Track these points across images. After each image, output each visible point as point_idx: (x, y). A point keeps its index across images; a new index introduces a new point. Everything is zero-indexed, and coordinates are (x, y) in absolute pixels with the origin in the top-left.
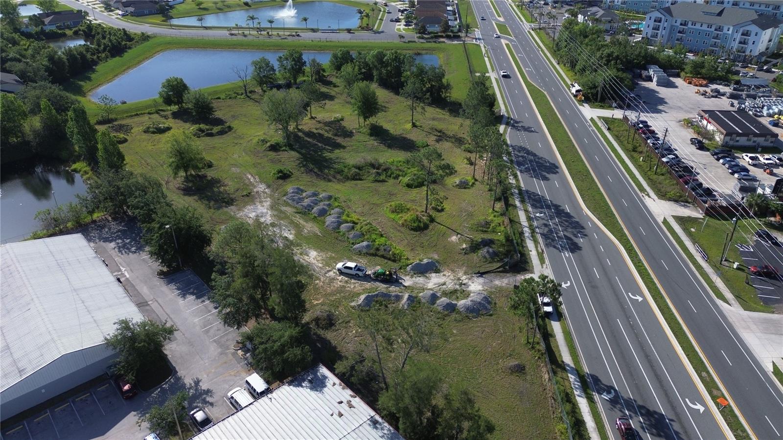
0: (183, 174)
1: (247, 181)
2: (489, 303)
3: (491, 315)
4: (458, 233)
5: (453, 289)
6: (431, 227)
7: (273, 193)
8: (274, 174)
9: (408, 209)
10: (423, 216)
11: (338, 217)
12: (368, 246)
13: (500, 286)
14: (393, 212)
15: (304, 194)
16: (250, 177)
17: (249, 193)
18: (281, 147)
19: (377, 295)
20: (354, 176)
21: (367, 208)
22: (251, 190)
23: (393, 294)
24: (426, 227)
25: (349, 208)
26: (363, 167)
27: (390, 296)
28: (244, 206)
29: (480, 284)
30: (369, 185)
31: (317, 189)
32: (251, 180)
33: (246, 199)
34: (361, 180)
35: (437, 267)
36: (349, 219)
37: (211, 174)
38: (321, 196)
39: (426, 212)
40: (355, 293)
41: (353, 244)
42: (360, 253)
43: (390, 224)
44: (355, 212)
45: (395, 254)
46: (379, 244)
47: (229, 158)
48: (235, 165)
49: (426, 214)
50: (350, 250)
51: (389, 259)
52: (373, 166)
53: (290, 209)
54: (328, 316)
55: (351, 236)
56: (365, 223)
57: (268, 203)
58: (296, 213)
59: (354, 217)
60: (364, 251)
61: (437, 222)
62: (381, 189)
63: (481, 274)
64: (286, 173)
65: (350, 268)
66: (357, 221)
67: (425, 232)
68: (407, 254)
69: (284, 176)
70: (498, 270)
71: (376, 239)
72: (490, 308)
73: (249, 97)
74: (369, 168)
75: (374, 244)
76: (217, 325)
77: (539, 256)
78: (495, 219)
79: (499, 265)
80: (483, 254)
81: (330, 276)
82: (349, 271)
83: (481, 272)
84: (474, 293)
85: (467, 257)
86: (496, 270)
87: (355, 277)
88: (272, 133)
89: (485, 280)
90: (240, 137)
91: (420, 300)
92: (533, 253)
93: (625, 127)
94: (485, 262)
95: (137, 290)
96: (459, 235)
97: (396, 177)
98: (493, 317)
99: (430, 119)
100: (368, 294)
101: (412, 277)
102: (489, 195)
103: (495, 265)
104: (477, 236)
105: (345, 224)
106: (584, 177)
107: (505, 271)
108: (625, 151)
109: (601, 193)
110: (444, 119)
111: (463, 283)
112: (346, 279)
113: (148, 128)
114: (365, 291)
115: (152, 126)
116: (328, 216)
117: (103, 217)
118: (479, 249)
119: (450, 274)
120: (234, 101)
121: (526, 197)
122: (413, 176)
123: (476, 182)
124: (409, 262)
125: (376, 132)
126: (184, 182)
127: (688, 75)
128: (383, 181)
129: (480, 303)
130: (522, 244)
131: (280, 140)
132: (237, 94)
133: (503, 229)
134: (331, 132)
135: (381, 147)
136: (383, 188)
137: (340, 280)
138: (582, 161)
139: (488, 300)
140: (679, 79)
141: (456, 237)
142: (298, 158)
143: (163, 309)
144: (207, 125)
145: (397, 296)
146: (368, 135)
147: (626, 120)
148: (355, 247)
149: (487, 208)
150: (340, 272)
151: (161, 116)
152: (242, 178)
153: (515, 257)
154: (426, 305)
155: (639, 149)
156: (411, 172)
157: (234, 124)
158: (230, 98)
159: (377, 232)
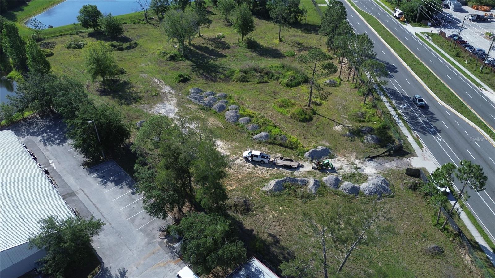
0: (102, 79)
1: (154, 84)
2: (387, 184)
3: (393, 197)
4: (340, 124)
5: (350, 172)
6: (314, 119)
7: (177, 94)
8: (176, 78)
9: (293, 104)
10: (307, 109)
11: (236, 112)
12: (266, 136)
13: (392, 169)
14: (280, 107)
15: (204, 94)
16: (156, 81)
17: (157, 94)
18: (178, 58)
19: (285, 181)
20: (242, 79)
21: (258, 104)
22: (159, 91)
23: (299, 179)
24: (311, 119)
25: (243, 104)
26: (248, 71)
27: (296, 181)
28: (155, 104)
29: (372, 168)
30: (255, 86)
31: (213, 90)
32: (158, 84)
33: (156, 98)
34: (248, 82)
35: (330, 153)
36: (245, 113)
37: (122, 79)
38: (218, 95)
39: (309, 106)
40: (263, 179)
41: (252, 134)
42: (260, 142)
43: (280, 117)
44: (248, 108)
45: (291, 143)
46: (275, 134)
47: (137, 66)
48: (143, 72)
49: (309, 108)
50: (250, 140)
51: (287, 147)
52: (256, 70)
53: (193, 106)
54: (245, 201)
55: (250, 128)
56: (260, 116)
57: (175, 102)
58: (199, 109)
59: (250, 112)
60: (264, 140)
61: (318, 114)
62: (266, 89)
63: (371, 159)
64: (186, 78)
65: (256, 156)
66: (252, 115)
67: (311, 122)
68: (302, 143)
69: (184, 80)
70: (385, 154)
71: (272, 130)
72: (390, 190)
73: (148, 22)
74: (253, 72)
75: (271, 135)
76: (142, 213)
77: (416, 141)
78: (368, 110)
79: (386, 150)
80: (368, 141)
81: (238, 164)
82: (255, 159)
83: (371, 156)
84: (371, 176)
85: (354, 144)
86: (383, 155)
87: (261, 164)
88: (170, 46)
89: (376, 164)
90: (145, 51)
91: (324, 184)
92: (410, 139)
93: (443, 39)
94: (372, 147)
95: (64, 181)
96: (341, 125)
97: (277, 79)
98: (395, 198)
99: (292, 36)
100: (277, 180)
101: (311, 162)
102: (356, 91)
103: (382, 150)
104: (357, 125)
105: (243, 118)
106: (428, 76)
107: (391, 156)
108: (452, 56)
109: (447, 88)
110: (303, 36)
111: (358, 167)
112: (253, 166)
113: (70, 44)
114: (273, 177)
115: (73, 43)
116: (226, 111)
117: (33, 116)
118: (362, 136)
119: (343, 159)
120: (138, 25)
121: (387, 93)
122: (291, 77)
123: (342, 82)
124: (305, 149)
125: (253, 45)
126: (102, 85)
127: (474, 4)
128: (266, 82)
129: (381, 186)
130: (398, 132)
131: (177, 53)
132: (140, 20)
133: (377, 119)
134: (214, 46)
135: (259, 57)
136: (267, 87)
137: (247, 166)
138: (421, 63)
139: (386, 183)
140: (467, 7)
141: (339, 127)
142: (191, 66)
143: (89, 199)
144: (118, 42)
145: (303, 181)
146: (246, 48)
147: (442, 34)
148: (254, 137)
149: (358, 102)
150: (246, 159)
151: (80, 36)
152: (151, 82)
153: (397, 143)
154: (331, 188)
155: (462, 55)
156: (288, 75)
157: (139, 41)
158: (134, 23)
159: (271, 124)
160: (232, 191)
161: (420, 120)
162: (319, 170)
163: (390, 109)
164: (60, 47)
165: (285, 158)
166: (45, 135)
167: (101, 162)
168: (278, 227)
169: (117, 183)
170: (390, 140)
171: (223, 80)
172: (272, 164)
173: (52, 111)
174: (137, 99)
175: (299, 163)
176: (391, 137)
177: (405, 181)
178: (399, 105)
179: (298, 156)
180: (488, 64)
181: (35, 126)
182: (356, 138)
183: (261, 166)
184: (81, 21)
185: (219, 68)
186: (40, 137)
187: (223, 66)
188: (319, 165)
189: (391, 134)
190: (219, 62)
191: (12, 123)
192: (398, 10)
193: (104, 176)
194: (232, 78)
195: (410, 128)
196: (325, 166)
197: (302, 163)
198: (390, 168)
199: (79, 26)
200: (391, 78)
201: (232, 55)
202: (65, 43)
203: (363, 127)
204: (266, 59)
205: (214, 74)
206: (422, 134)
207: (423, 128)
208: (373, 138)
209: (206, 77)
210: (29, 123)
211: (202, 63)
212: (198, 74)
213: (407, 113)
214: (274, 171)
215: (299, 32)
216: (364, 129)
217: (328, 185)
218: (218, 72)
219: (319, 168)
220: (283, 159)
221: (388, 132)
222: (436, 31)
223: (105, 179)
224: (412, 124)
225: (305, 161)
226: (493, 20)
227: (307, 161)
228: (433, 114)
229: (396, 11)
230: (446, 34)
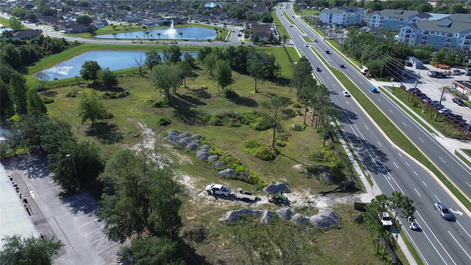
0: (91, 122)
1: (138, 127)
2: (335, 217)
3: (339, 228)
4: (299, 163)
5: (303, 206)
6: (277, 158)
7: (157, 135)
8: (158, 122)
9: (259, 145)
10: (271, 149)
11: (206, 151)
12: (230, 172)
13: (342, 204)
14: (248, 147)
15: (180, 135)
16: (140, 124)
17: (139, 135)
18: (163, 105)
19: (241, 212)
20: (217, 123)
21: (228, 144)
22: (140, 133)
23: (255, 210)
24: (274, 158)
25: (214, 144)
26: (223, 117)
27: (252, 212)
28: (135, 144)
29: (324, 202)
30: (228, 129)
31: (190, 132)
32: (141, 126)
33: (137, 139)
34: (222, 125)
35: (287, 188)
36: (215, 152)
37: (110, 122)
38: (193, 136)
39: (273, 146)
40: (222, 210)
41: (218, 170)
42: (224, 178)
43: (246, 156)
44: (219, 147)
45: (252, 178)
46: (239, 171)
47: (126, 112)
48: (130, 117)
49: (273, 148)
50: (216, 175)
51: (248, 182)
52: (230, 116)
53: (169, 146)
55: (217, 164)
56: (227, 155)
57: (153, 142)
58: (174, 148)
59: (219, 151)
60: (228, 176)
61: (281, 154)
62: (237, 131)
63: (324, 194)
64: (167, 121)
65: (218, 189)
66: (221, 154)
67: (273, 161)
68: (262, 178)
69: (165, 123)
70: (337, 190)
71: (236, 167)
72: (337, 222)
73: (142, 76)
74: (228, 117)
75: (235, 171)
76: (104, 238)
77: (367, 179)
78: (326, 152)
79: (338, 186)
80: (323, 178)
81: (200, 196)
82: (217, 192)
83: (323, 192)
84: (322, 209)
85: (310, 181)
86: (336, 191)
87: (221, 197)
88: (158, 96)
89: (328, 199)
90: (135, 99)
91: (277, 215)
92: (363, 178)
93: (403, 92)
94: (326, 184)
95: (39, 209)
96: (301, 164)
97: (248, 124)
98: (341, 230)
99: (267, 88)
100: (233, 211)
101: (268, 196)
102: (318, 136)
103: (335, 187)
104: (315, 164)
105: (212, 156)
106: (385, 123)
107: (343, 191)
108: (410, 106)
109: (401, 134)
110: (277, 88)
111: (311, 201)
112: (214, 198)
113: (70, 93)
114: (230, 208)
115: (73, 92)
116: (198, 150)
117: (24, 152)
118: (318, 174)
119: (298, 194)
120: (133, 78)
121: (346, 137)
122: (260, 122)
123: (307, 127)
124: (264, 184)
125: (231, 96)
126: (91, 127)
127: (435, 62)
128: (238, 126)
129: (329, 218)
130: (351, 170)
131: (163, 101)
132: (135, 74)
133: (334, 159)
134: (197, 95)
135: (236, 105)
136: (238, 131)
137: (209, 199)
138: (381, 112)
139: (334, 215)
140: (429, 65)
141: (298, 165)
142: (173, 112)
143: (58, 225)
144: (112, 92)
145: (258, 212)
146: (225, 97)
147: (403, 88)
148: (220, 173)
149: (319, 144)
150: (209, 192)
151: (80, 87)
152: (135, 125)
153: (349, 180)
154: (283, 220)
155: (419, 105)
156: (258, 120)
157: (131, 91)
158: (130, 76)
159: (237, 162)
160: (191, 220)
161: (373, 160)
162: (274, 203)
163: (347, 151)
164: (61, 95)
165: (245, 192)
166: (31, 169)
167: (76, 193)
168: (229, 254)
169: (86, 212)
170: (343, 177)
171: (200, 124)
172: (232, 197)
173: (41, 149)
174: (120, 139)
175: (258, 196)
176: (344, 175)
177: (353, 215)
178: (356, 148)
179: (257, 190)
180: (443, 113)
181: (24, 161)
182: (313, 175)
183: (222, 199)
184: (83, 75)
185: (199, 113)
186: (26, 170)
187: (202, 112)
188: (275, 198)
189: (345, 173)
190: (198, 108)
191: (4, 159)
192: (364, 67)
193: (76, 206)
194: (208, 123)
195: (363, 167)
196: (280, 199)
197: (259, 196)
198: (341, 203)
199: (81, 78)
200: (352, 125)
201: (212, 103)
202: (66, 93)
203: (320, 166)
204: (241, 107)
205: (192, 119)
206: (374, 173)
207: (375, 168)
208: (327, 176)
209: (185, 121)
210: (19, 159)
211: (184, 110)
212: (179, 118)
213: (362, 155)
214: (233, 203)
215: (274, 85)
216: (320, 168)
217: (280, 216)
218: (197, 117)
219: (275, 201)
220: (243, 193)
221: (342, 170)
222: (397, 85)
223: (76, 208)
224: (365, 164)
225: (263, 195)
226: (451, 76)
227: (265, 195)
228: (385, 155)
229: (362, 68)
230: (406, 88)
